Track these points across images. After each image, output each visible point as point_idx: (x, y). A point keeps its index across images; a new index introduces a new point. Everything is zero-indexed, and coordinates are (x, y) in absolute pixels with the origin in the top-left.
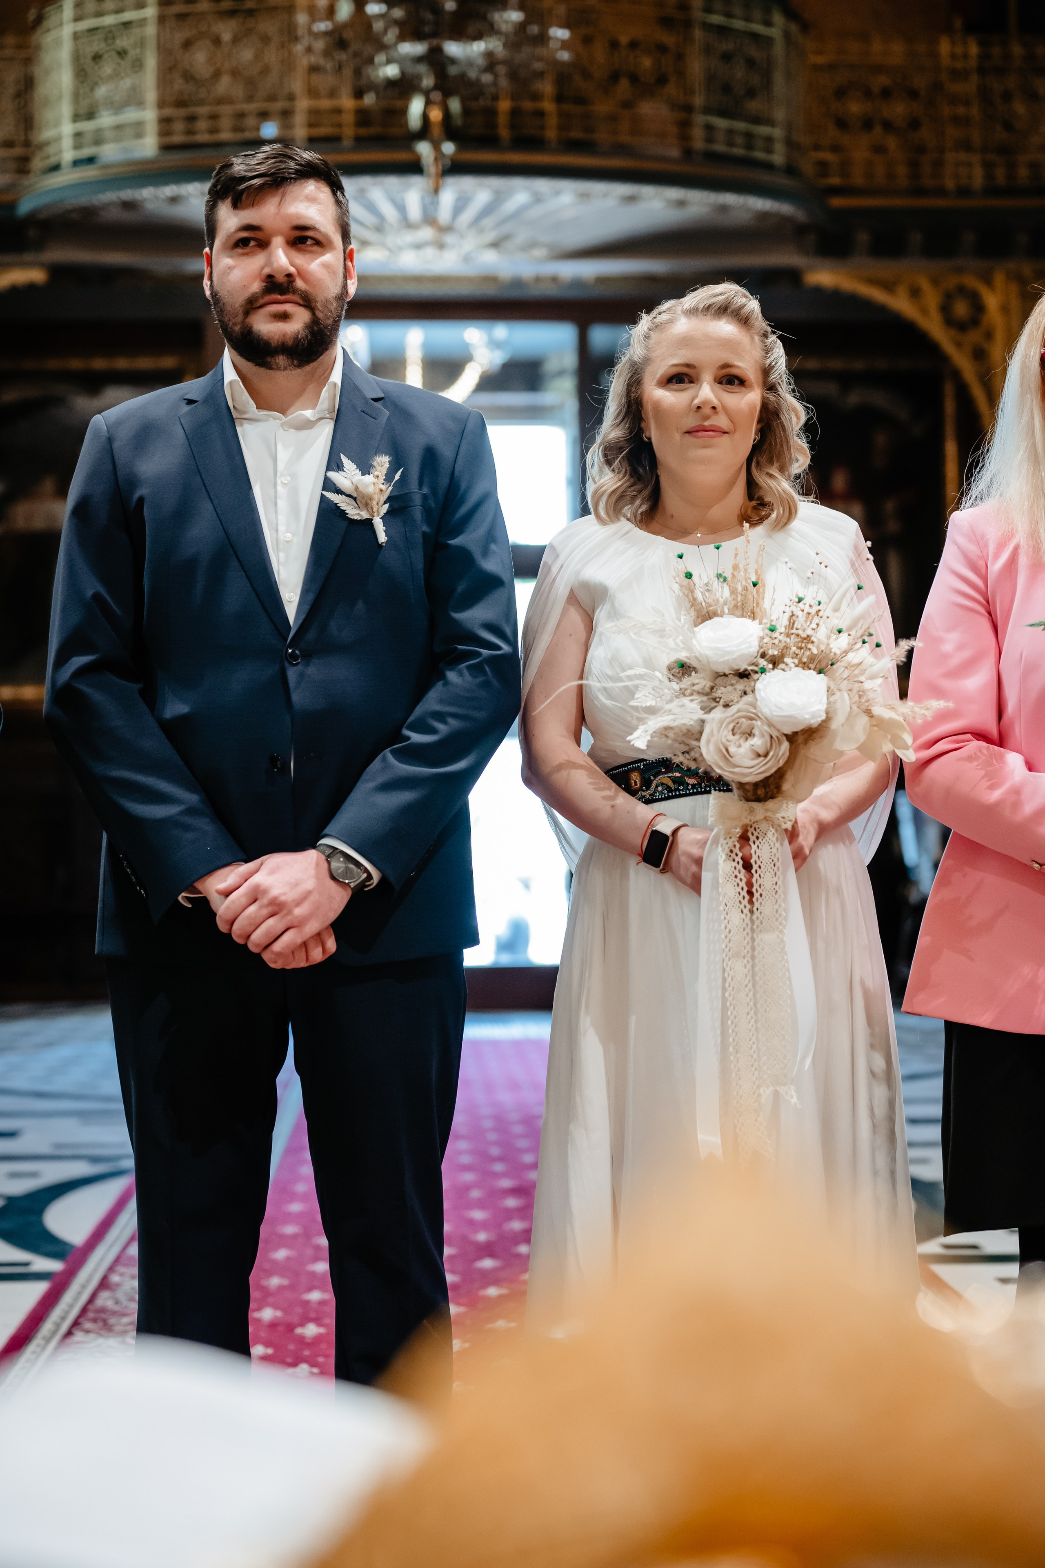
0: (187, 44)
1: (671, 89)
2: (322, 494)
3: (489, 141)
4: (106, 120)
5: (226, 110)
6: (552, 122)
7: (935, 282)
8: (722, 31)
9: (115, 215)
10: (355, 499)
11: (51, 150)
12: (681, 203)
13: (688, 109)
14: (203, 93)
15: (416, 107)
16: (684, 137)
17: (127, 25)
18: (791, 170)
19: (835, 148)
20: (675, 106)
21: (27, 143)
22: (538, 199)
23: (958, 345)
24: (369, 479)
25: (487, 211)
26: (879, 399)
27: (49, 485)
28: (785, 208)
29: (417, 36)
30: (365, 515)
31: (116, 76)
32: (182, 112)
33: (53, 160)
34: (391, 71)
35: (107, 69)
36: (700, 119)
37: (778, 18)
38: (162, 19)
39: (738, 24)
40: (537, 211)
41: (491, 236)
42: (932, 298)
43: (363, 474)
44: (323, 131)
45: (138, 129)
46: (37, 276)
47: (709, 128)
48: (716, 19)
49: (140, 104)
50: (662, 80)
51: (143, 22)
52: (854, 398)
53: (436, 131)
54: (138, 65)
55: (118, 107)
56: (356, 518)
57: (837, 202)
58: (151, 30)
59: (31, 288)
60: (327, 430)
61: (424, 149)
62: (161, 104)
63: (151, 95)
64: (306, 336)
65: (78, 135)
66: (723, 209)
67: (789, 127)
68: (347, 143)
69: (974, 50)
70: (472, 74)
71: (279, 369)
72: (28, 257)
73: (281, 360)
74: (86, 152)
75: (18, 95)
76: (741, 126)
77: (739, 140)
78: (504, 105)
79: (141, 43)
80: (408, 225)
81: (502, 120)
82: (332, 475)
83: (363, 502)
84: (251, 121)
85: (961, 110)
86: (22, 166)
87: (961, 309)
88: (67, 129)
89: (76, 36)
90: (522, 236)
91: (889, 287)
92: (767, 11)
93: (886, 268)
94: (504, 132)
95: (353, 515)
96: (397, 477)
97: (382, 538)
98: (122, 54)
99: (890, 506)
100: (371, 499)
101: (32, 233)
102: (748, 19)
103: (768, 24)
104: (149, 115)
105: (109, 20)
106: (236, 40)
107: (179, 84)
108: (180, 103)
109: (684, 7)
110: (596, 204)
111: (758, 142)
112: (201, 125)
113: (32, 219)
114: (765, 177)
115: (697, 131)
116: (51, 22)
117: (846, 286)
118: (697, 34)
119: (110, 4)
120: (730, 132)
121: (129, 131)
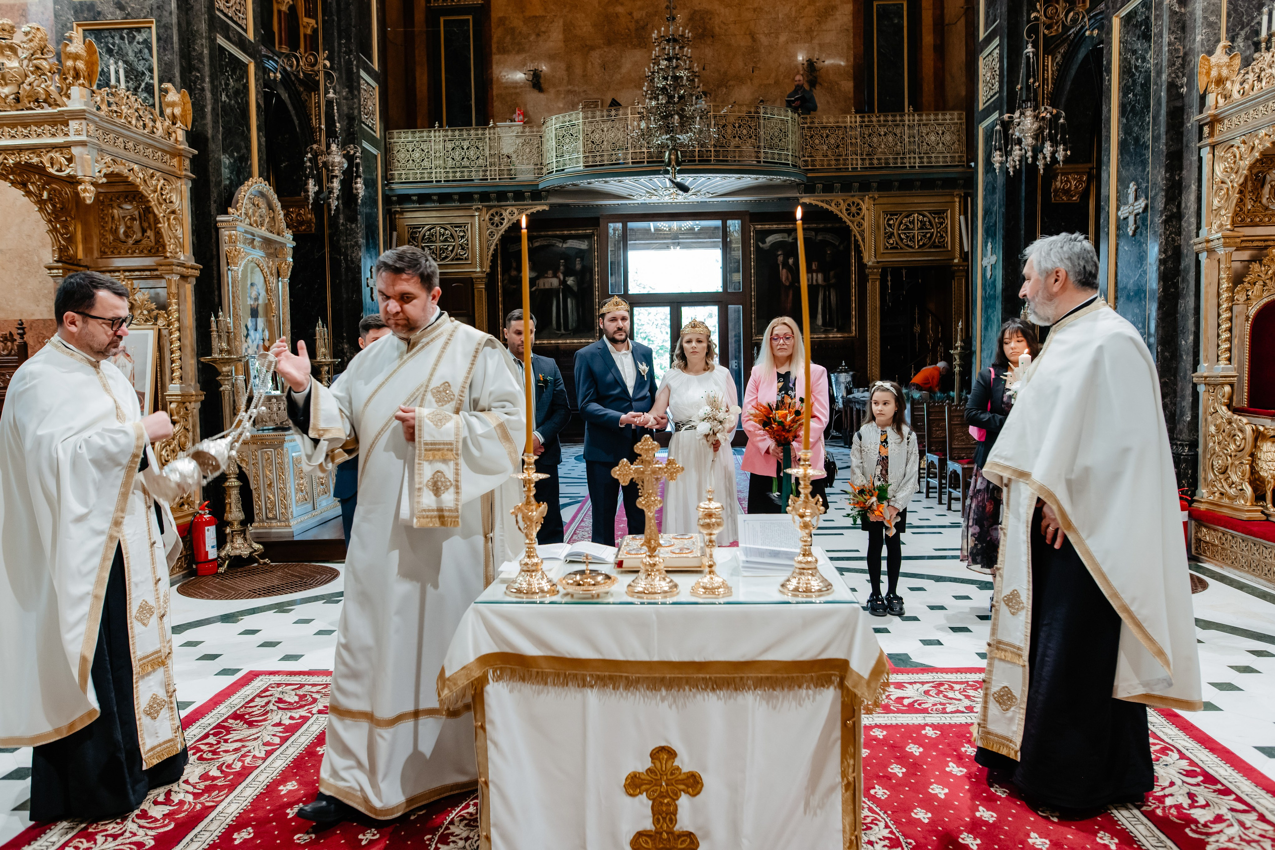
0: (592, 131)
1: (753, 140)
3: (692, 163)
4: (567, 157)
5: (605, 153)
6: (713, 154)
7: (844, 201)
8: (770, 119)
9: (571, 188)
11: (549, 166)
12: (756, 179)
13: (759, 147)
14: (598, 148)
15: (667, 154)
16: (758, 157)
17: (573, 125)
18: (794, 165)
19: (810, 156)
20: (754, 146)
21: (541, 163)
22: (709, 179)
23: (853, 223)
26: (829, 237)
27: (550, 272)
28: (792, 179)
29: (667, 132)
31: (570, 142)
32: (591, 154)
33: (550, 170)
34: (659, 143)
35: (567, 140)
36: (763, 150)
38: (584, 123)
39: (776, 116)
42: (843, 207)
44: (638, 160)
45: (577, 160)
46: (546, 208)
47: (766, 153)
48: (768, 115)
49: (578, 152)
50: (750, 137)
51: (578, 124)
52: (820, 238)
53: (673, 163)
54: (577, 139)
55: (570, 153)
57: (811, 175)
58: (581, 127)
59: (544, 210)
60: (630, 355)
61: (669, 166)
62: (584, 152)
63: (581, 149)
64: (625, 338)
65: (557, 162)
66: (770, 180)
67: (793, 150)
68: (646, 164)
69: (858, 119)
71: (619, 344)
72: (542, 201)
73: (620, 342)
74: (561, 168)
75: (538, 147)
76: (776, 151)
77: (776, 156)
78: (697, 149)
79: (578, 132)
80: (666, 189)
81: (696, 154)
84: (614, 157)
85: (854, 141)
86: (541, 171)
87: (854, 209)
88: (554, 159)
89: (556, 128)
90: (704, 190)
91: (828, 202)
93: (828, 197)
94: (697, 162)
98: (572, 135)
99: (832, 273)
101: (544, 194)
102: (779, 114)
104: (581, 155)
105: (567, 123)
106: (608, 130)
107: (590, 145)
108: (590, 151)
109: (758, 113)
110: (728, 180)
111: (783, 157)
112: (598, 159)
113: (543, 190)
114: (784, 169)
115: (762, 155)
116: (548, 124)
117: (814, 203)
118: (762, 121)
119: (567, 118)
120: (773, 154)
121: (574, 161)
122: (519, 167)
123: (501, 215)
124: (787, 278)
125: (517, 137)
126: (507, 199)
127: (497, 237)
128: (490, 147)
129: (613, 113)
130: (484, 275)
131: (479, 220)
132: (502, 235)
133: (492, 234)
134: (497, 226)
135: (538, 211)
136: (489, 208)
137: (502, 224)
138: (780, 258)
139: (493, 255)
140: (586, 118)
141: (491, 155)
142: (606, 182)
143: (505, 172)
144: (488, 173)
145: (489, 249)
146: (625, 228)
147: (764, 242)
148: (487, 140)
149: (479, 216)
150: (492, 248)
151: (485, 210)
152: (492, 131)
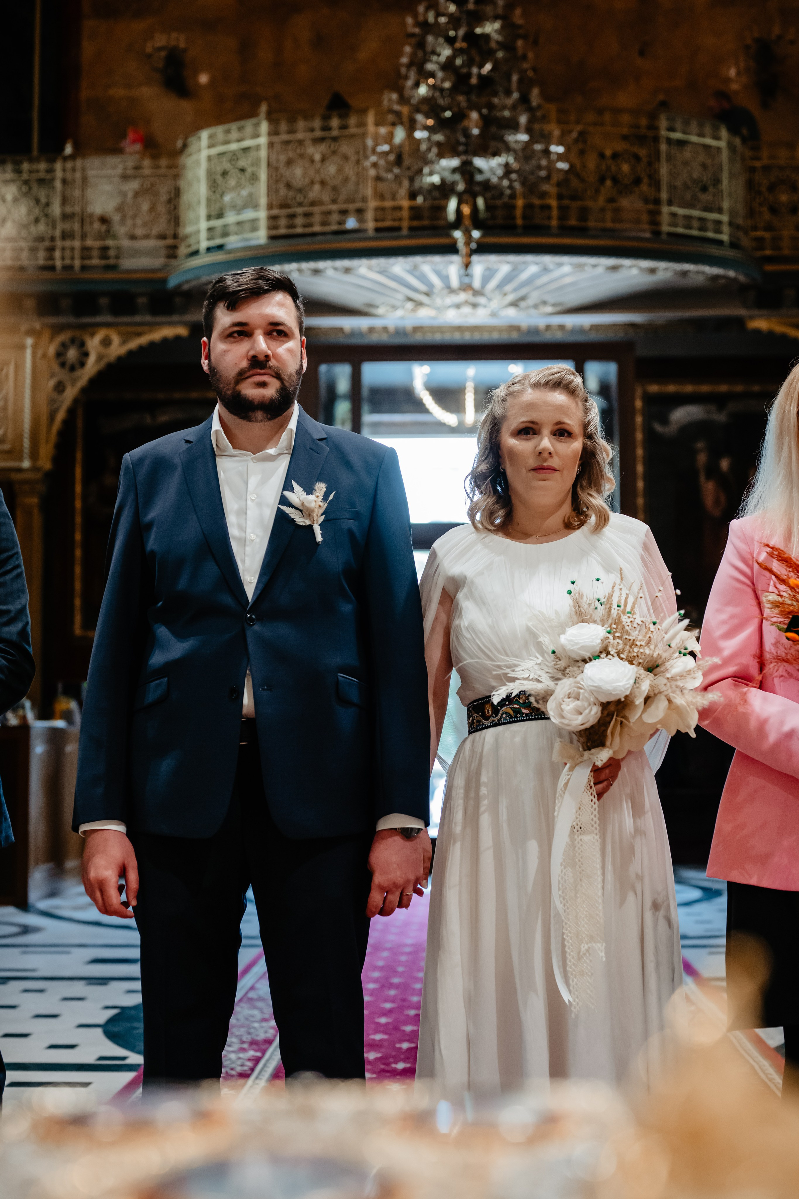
0: (289, 163)
1: (644, 187)
2: (278, 507)
3: (509, 228)
4: (231, 218)
5: (317, 209)
6: (555, 213)
8: (681, 143)
10: (301, 511)
11: (192, 240)
12: (653, 271)
13: (657, 202)
14: (300, 198)
15: (452, 204)
16: (655, 223)
17: (246, 150)
18: (734, 245)
19: (769, 228)
20: (646, 201)
21: (175, 236)
22: (546, 270)
24: (311, 497)
25: (508, 279)
28: (731, 274)
29: (454, 153)
30: (308, 522)
31: (239, 185)
32: (284, 212)
33: (193, 248)
34: (436, 179)
35: (232, 182)
36: (665, 209)
37: (724, 133)
38: (271, 145)
39: (694, 139)
40: (545, 279)
41: (511, 298)
43: (307, 494)
44: (388, 223)
45: (253, 225)
46: (182, 331)
47: (674, 215)
48: (677, 135)
49: (256, 206)
50: (637, 181)
51: (258, 147)
53: (467, 222)
54: (254, 178)
55: (239, 209)
56: (301, 524)
57: (769, 268)
58: (263, 153)
59: (178, 338)
60: (284, 463)
61: (458, 234)
62: (270, 207)
63: (263, 201)
64: (278, 398)
65: (210, 229)
66: (684, 274)
67: (733, 213)
68: (405, 232)
70: (494, 180)
71: (256, 421)
72: (175, 318)
73: (259, 415)
74: (218, 241)
75: (170, 201)
76: (696, 213)
77: (695, 224)
78: (520, 203)
79: (256, 163)
80: (450, 290)
81: (519, 212)
82: (287, 493)
83: (307, 513)
84: (335, 217)
86: (172, 252)
88: (204, 225)
89: (210, 158)
90: (534, 297)
92: (716, 128)
94: (519, 222)
95: (300, 522)
96: (331, 497)
97: (319, 538)
98: (243, 170)
100: (313, 511)
101: (178, 300)
102: (701, 135)
103: (717, 138)
104: (262, 214)
105: (234, 146)
106: (323, 160)
107: (283, 192)
108: (284, 206)
109: (653, 127)
110: (589, 272)
111: (710, 225)
112: (299, 221)
113: (178, 291)
114: (714, 251)
115: (665, 218)
116: (192, 148)
117: (779, 329)
118: (663, 147)
119: (234, 135)
120: (689, 218)
121: (247, 226)
122: (125, 243)
123: (82, 344)
124: (717, 501)
125: (125, 178)
126: (95, 311)
127: (70, 393)
128: (65, 201)
129: (335, 122)
130: (38, 476)
131: (34, 354)
132: (84, 391)
133: (60, 388)
134: (73, 369)
135: (165, 341)
136: (57, 329)
137: (82, 364)
138: (702, 458)
139: (62, 434)
140: (273, 133)
141: (65, 217)
142: (316, 272)
143: (95, 253)
144: (57, 254)
145: (52, 417)
146: (356, 378)
147: (665, 421)
148: (58, 184)
149: (35, 347)
150: (61, 416)
151: (46, 336)
152: (69, 165)
